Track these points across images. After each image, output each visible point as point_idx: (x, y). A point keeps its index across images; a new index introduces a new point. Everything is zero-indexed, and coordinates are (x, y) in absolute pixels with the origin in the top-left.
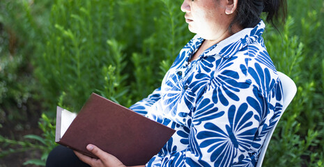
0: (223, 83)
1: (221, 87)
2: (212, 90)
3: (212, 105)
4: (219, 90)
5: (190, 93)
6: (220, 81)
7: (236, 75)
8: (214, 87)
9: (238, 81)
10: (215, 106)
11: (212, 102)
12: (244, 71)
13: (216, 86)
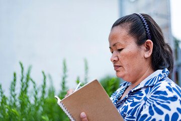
0: (156, 100)
1: (155, 103)
2: (147, 108)
3: (150, 118)
4: (154, 106)
5: (129, 117)
6: (153, 99)
7: (165, 93)
8: (149, 105)
9: (167, 97)
10: (153, 117)
11: (149, 116)
12: (170, 90)
13: (150, 104)
